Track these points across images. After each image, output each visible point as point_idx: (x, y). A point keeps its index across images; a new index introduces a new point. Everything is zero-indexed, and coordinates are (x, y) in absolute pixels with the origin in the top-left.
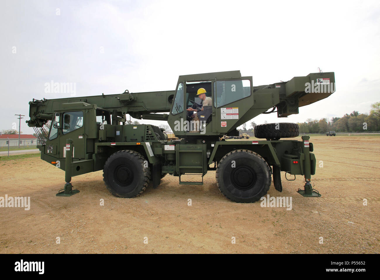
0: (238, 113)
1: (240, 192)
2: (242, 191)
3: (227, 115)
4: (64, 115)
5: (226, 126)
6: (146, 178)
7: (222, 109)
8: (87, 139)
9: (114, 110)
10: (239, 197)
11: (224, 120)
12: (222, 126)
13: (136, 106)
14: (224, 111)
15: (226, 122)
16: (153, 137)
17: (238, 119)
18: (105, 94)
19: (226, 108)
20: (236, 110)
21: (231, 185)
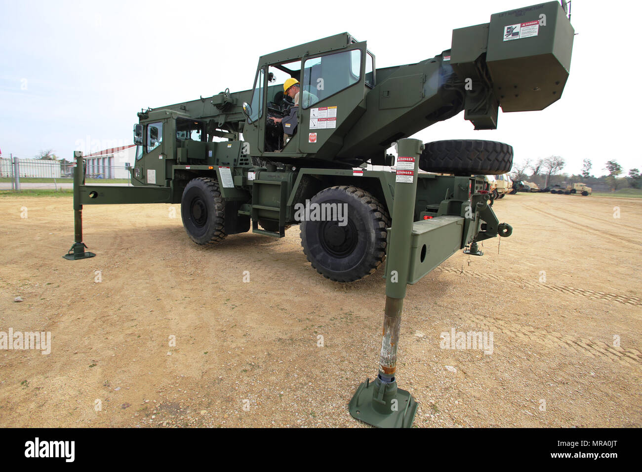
0: (335, 116)
1: (330, 260)
2: (333, 258)
3: (318, 121)
4: (149, 128)
5: (315, 141)
6: (218, 219)
7: (312, 110)
8: (166, 160)
9: (210, 120)
10: (326, 267)
11: (313, 131)
12: (310, 142)
13: (235, 113)
14: (315, 113)
15: (316, 134)
16: (247, 160)
17: (335, 127)
18: (204, 97)
19: (318, 109)
20: (332, 112)
21: (317, 246)
